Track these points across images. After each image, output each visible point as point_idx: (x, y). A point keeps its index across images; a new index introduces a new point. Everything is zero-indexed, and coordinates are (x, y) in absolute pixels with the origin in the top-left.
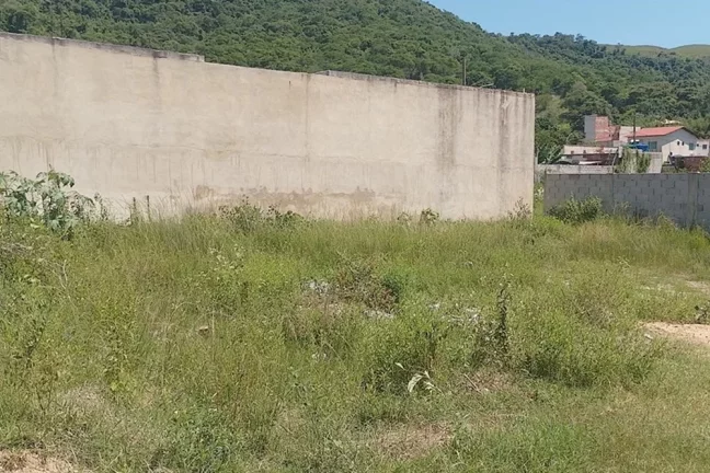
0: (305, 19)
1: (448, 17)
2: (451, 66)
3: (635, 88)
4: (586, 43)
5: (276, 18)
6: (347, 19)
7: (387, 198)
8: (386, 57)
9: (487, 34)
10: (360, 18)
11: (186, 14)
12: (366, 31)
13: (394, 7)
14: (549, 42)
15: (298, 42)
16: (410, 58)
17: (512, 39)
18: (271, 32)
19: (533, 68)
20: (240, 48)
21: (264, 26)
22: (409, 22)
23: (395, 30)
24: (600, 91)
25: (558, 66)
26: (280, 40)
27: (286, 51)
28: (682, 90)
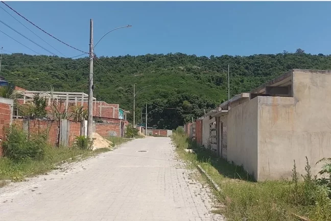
11: (284, 71)
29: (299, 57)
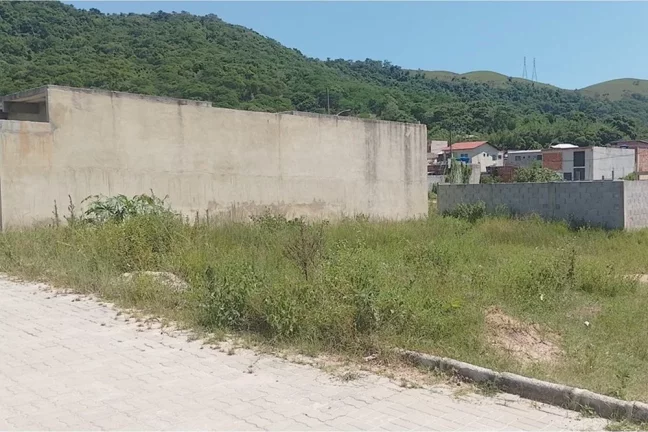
0: (135, 42)
1: (271, 42)
2: (278, 87)
3: (438, 107)
4: (392, 68)
5: (106, 40)
6: (177, 43)
7: (333, 206)
8: (217, 79)
9: (307, 60)
10: (190, 42)
11: (13, 34)
12: (196, 54)
13: (221, 33)
14: (361, 67)
15: (131, 64)
16: (242, 80)
17: (329, 63)
18: (102, 54)
19: (351, 90)
20: (72, 67)
21: (95, 47)
22: (236, 47)
23: (224, 54)
24: (409, 110)
25: (373, 89)
26: (113, 61)
27: (120, 72)
28: (475, 110)
29: (49, 9)
